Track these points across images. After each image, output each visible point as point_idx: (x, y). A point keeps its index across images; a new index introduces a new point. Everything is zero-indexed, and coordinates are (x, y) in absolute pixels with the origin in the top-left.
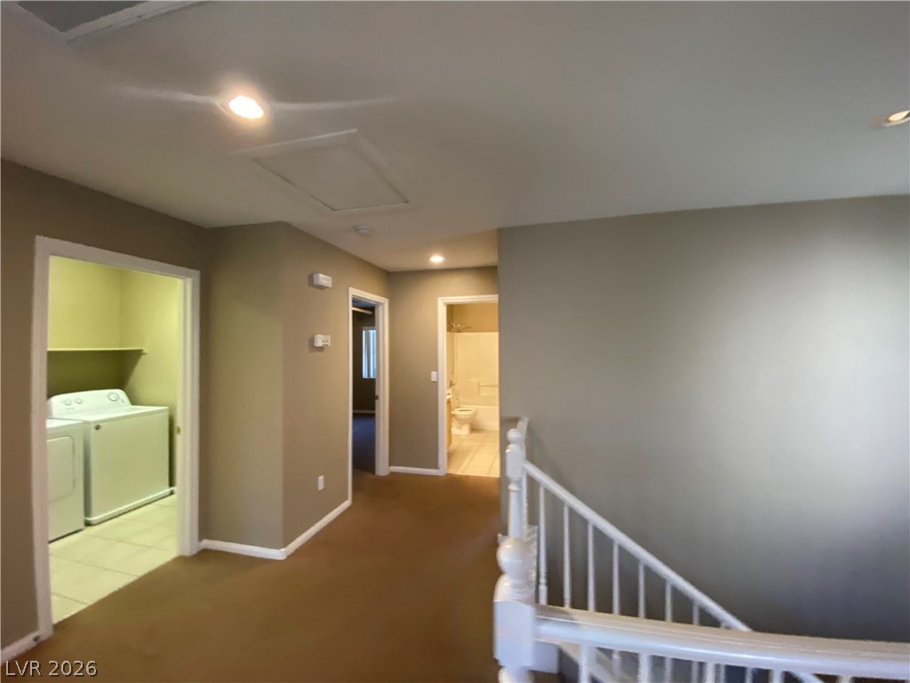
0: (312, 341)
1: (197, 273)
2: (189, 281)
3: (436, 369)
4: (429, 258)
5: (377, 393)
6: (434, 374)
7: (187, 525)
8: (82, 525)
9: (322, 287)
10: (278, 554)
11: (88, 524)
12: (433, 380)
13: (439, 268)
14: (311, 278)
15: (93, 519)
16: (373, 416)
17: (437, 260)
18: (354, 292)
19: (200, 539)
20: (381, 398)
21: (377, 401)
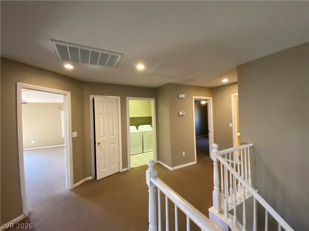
0: (179, 113)
1: (155, 99)
2: (153, 101)
3: (232, 122)
4: (222, 81)
5: (209, 130)
6: (231, 124)
7: (155, 157)
8: (142, 152)
9: (182, 98)
10: (171, 169)
11: (143, 152)
12: (230, 126)
13: (227, 83)
14: (178, 96)
15: (144, 151)
16: (208, 137)
17: (225, 81)
18: (195, 97)
19: (157, 160)
20: (210, 131)
21: (209, 133)
